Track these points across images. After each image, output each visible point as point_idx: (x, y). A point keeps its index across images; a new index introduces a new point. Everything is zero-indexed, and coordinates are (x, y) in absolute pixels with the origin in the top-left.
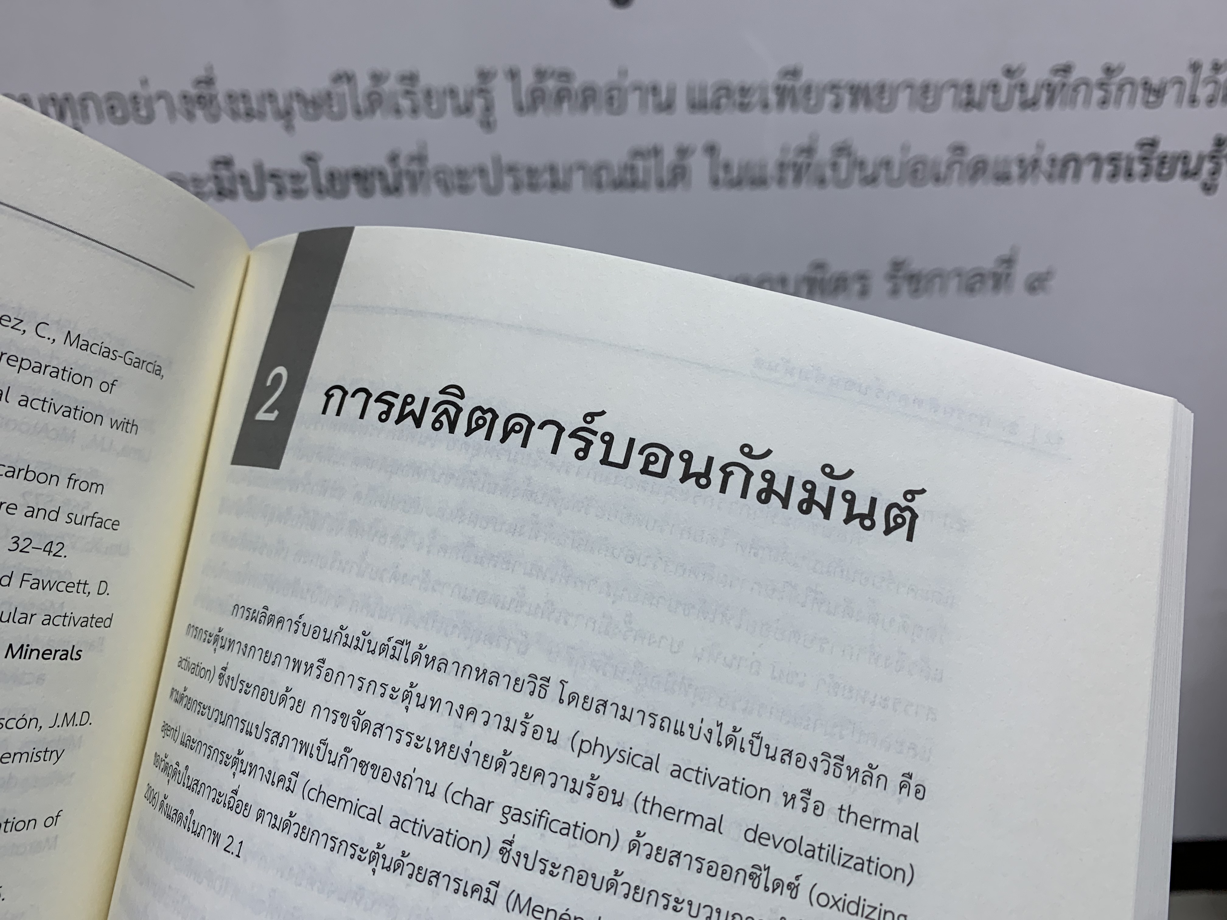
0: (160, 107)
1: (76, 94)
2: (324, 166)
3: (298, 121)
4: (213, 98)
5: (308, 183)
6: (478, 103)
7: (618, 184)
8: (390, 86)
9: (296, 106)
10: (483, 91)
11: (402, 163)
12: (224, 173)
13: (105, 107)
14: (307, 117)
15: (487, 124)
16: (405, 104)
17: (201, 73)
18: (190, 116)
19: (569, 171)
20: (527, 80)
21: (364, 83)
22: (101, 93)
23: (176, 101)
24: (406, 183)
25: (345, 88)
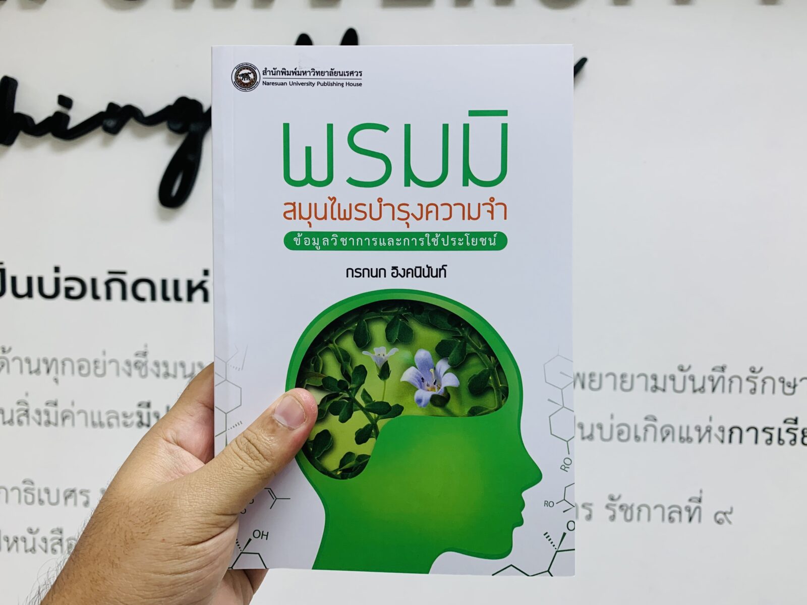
0: (111, 368)
1: (60, 358)
4: (145, 364)
12: (144, 411)
13: (76, 366)
17: (140, 349)
22: (76, 358)
23: (122, 365)
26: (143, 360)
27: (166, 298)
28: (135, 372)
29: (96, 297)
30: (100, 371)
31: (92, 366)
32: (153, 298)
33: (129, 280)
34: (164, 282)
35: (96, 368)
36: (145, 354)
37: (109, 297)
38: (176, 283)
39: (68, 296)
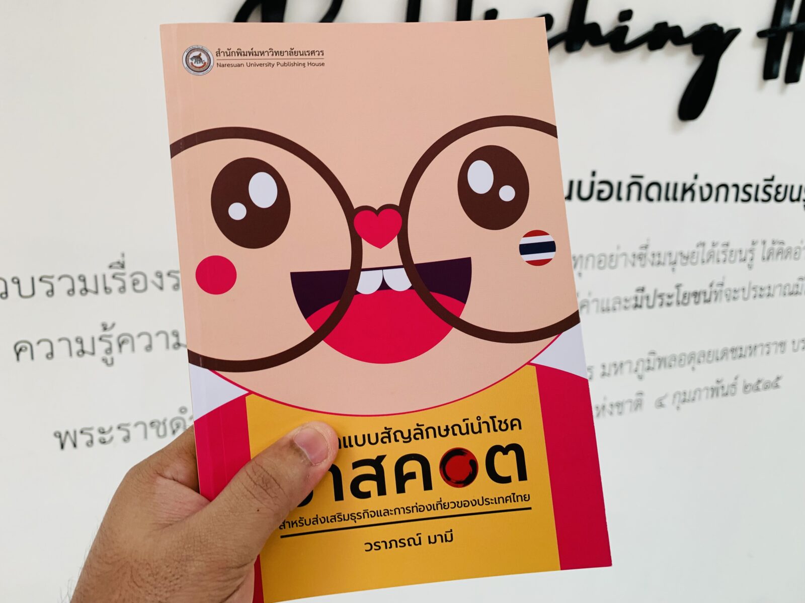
0: (622, 260)
1: (585, 255)
2: (683, 290)
3: (678, 267)
4: (645, 255)
5: (674, 299)
6: (749, 256)
7: (791, 294)
8: (719, 248)
9: (679, 258)
10: (751, 251)
11: (715, 288)
12: (640, 294)
13: (597, 261)
14: (684, 264)
15: (750, 267)
16: (722, 257)
17: (644, 243)
18: (633, 265)
19: (775, 287)
20: (769, 245)
21: (708, 247)
22: (596, 254)
23: (630, 257)
24: (713, 296)
25: (701, 249)
26: (644, 251)
27: (667, 199)
28: (638, 263)
29: (619, 198)
30: (613, 264)
31: (608, 260)
32: (659, 199)
33: (645, 183)
34: (668, 185)
35: (611, 261)
36: (646, 247)
37: (628, 198)
38: (676, 185)
39: (599, 199)
